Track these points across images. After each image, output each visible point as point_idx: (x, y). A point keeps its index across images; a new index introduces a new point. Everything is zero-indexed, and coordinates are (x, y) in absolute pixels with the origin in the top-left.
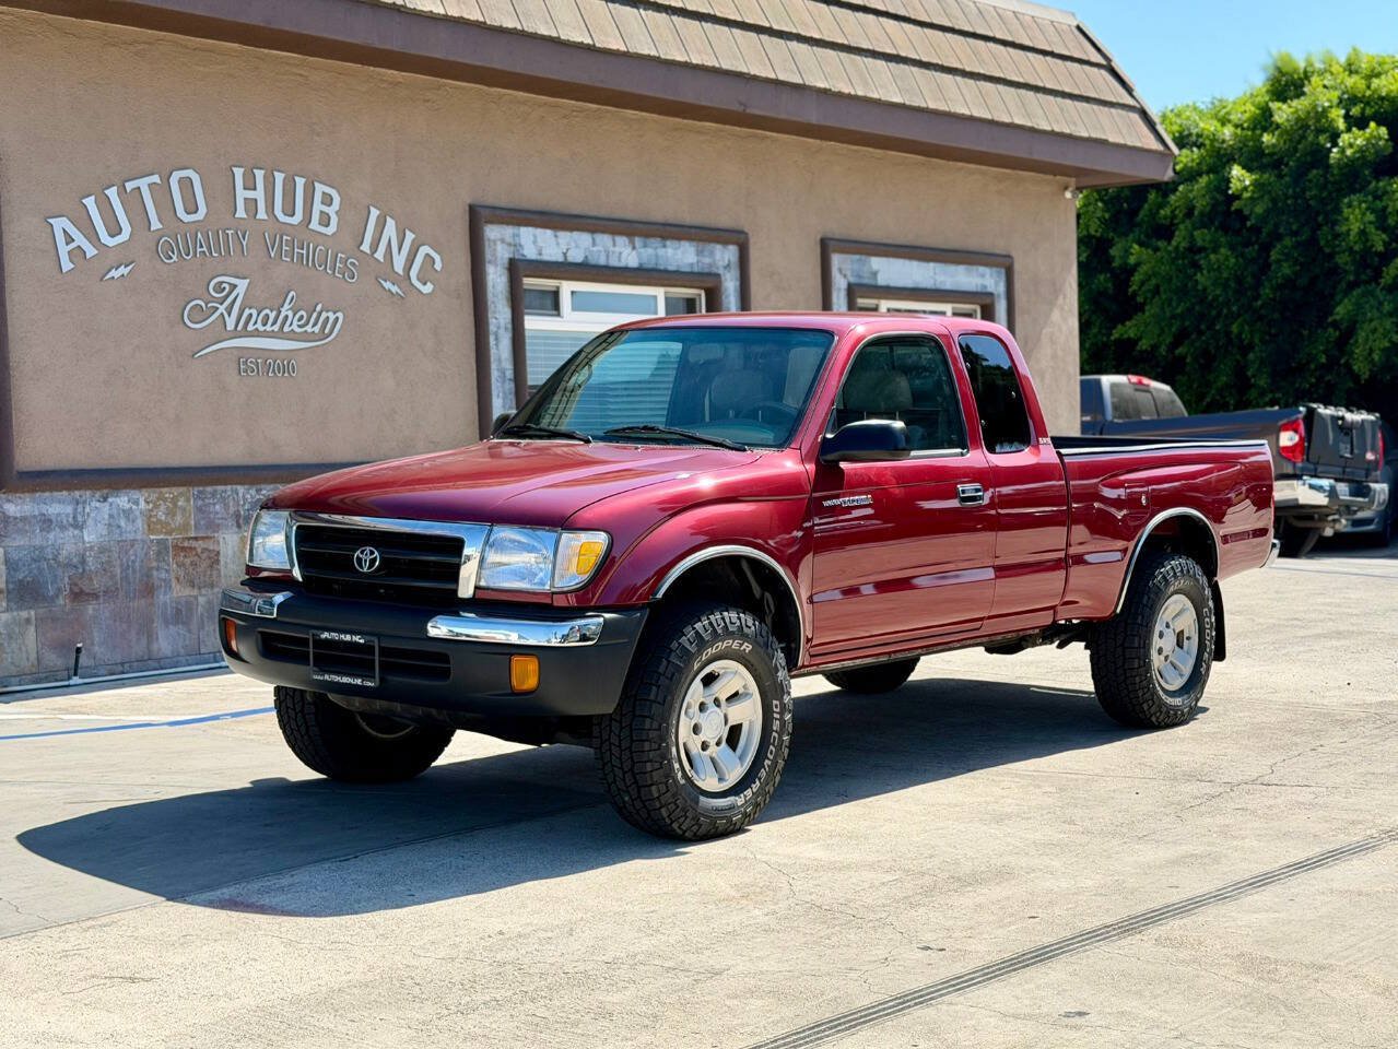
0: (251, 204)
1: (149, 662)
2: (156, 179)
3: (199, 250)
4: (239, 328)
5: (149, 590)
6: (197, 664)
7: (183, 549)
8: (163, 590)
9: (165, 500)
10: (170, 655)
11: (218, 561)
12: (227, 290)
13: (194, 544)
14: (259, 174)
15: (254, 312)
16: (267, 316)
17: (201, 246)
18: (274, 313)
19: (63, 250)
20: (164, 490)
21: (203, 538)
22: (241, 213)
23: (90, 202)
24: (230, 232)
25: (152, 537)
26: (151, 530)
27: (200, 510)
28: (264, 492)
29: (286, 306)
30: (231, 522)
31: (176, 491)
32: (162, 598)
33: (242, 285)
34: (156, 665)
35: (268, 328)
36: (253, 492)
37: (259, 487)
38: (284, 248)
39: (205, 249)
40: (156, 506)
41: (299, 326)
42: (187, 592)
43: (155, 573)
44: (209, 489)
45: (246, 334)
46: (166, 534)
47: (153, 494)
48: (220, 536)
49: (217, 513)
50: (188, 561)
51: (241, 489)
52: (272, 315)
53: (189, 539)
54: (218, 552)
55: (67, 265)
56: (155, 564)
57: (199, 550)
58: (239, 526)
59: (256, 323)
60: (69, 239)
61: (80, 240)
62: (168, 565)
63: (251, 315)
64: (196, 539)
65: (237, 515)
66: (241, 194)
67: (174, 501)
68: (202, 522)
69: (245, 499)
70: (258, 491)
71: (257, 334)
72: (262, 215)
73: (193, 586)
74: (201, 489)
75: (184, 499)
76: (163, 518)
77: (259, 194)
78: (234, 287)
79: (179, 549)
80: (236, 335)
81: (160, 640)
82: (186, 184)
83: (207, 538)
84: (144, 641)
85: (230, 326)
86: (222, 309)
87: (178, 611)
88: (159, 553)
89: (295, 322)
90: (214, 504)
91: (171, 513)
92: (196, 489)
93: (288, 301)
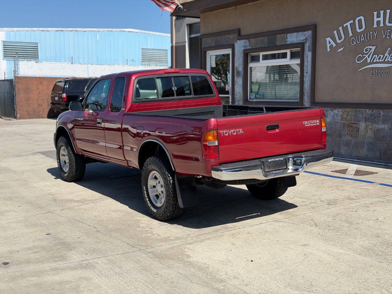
0: (378, 23)
1: (339, 155)
2: (352, 21)
3: (362, 40)
4: (371, 62)
5: (340, 136)
6: (351, 159)
7: (350, 126)
8: (343, 137)
9: (346, 112)
10: (344, 154)
11: (358, 131)
12: (369, 50)
13: (353, 125)
14: (382, 12)
15: (376, 56)
16: (380, 57)
17: (363, 38)
18: (383, 55)
19: (328, 45)
20: (346, 109)
21: (355, 124)
22: (375, 26)
23: (335, 32)
24: (371, 32)
25: (342, 122)
26: (342, 120)
27: (355, 115)
28: (374, 112)
29: (387, 53)
30: (364, 120)
31: (349, 109)
32: (344, 139)
33: (373, 48)
34: (340, 156)
35: (380, 61)
36: (371, 111)
37: (373, 110)
38: (388, 34)
39: (364, 39)
40: (344, 113)
41: (390, 59)
42: (350, 138)
43: (342, 132)
44: (358, 110)
45: (373, 63)
46: (346, 121)
47: (343, 110)
48: (360, 123)
49: (360, 117)
50: (351, 129)
51: (367, 110)
52: (382, 57)
53: (352, 123)
54: (359, 128)
55: (329, 50)
56: (342, 129)
57: (354, 127)
58: (366, 121)
59: (376, 59)
60: (330, 43)
61: (332, 43)
62: (345, 129)
63: (375, 57)
64: (353, 123)
65: (366, 118)
66: (376, 19)
67: (348, 112)
68: (355, 119)
69: (368, 114)
70: (372, 111)
71: (376, 63)
72: (382, 25)
73: (351, 137)
74: (356, 109)
75: (351, 112)
76: (345, 117)
77: (381, 19)
78: (370, 49)
79: (349, 126)
80: (370, 63)
81: (342, 150)
82: (360, 21)
83: (356, 123)
84: (338, 149)
85: (369, 61)
86: (367, 56)
87: (347, 143)
88: (343, 126)
89: (389, 58)
90: (359, 114)
91: (347, 116)
92: (355, 109)
93: (388, 51)
